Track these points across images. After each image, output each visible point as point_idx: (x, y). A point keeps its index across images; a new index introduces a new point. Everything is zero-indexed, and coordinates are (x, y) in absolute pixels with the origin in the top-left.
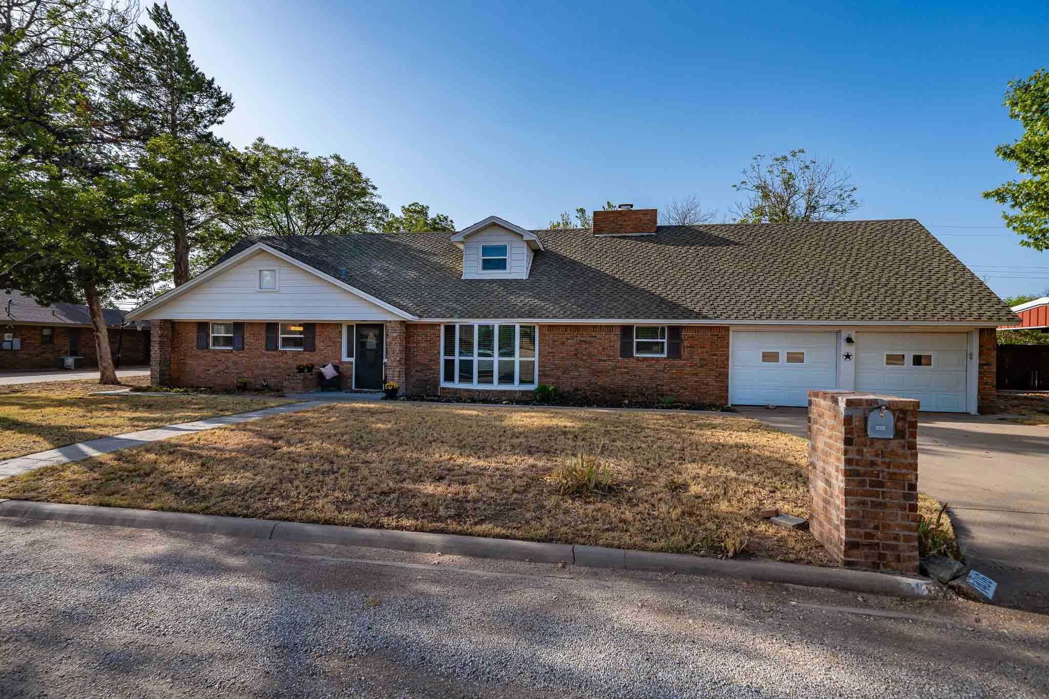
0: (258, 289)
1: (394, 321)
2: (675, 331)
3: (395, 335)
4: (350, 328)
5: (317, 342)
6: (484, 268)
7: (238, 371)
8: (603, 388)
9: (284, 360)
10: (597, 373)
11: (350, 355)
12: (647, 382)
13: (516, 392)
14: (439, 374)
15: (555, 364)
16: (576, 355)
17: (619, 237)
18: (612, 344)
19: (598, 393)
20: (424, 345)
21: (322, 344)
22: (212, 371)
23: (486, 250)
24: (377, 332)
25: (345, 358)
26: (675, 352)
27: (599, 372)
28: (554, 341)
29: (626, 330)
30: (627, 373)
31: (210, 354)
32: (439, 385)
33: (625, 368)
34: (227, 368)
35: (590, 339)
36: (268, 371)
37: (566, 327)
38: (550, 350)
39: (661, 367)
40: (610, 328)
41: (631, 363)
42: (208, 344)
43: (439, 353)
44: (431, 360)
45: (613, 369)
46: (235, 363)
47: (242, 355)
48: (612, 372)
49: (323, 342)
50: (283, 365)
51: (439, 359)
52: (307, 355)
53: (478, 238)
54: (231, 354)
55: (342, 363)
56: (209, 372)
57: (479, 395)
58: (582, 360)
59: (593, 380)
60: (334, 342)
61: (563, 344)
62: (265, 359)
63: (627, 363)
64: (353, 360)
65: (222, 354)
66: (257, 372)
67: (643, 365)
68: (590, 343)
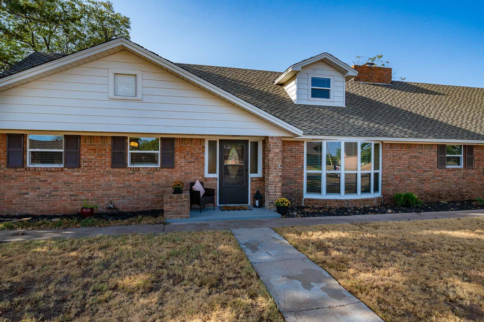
0: (112, 95)
1: (276, 137)
2: (469, 149)
3: (277, 150)
4: (212, 144)
5: (177, 158)
6: (313, 96)
7: (71, 193)
8: (427, 193)
9: (136, 179)
10: (423, 181)
11: (212, 170)
12: (454, 186)
13: (371, 199)
14: (302, 187)
15: (394, 175)
16: (408, 167)
17: (373, 84)
18: (432, 158)
19: (423, 197)
20: (288, 161)
21: (183, 160)
22: (32, 194)
23: (315, 81)
24: (239, 148)
25: (207, 175)
26: (469, 163)
27: (424, 180)
28: (394, 156)
29: (442, 148)
30: (442, 180)
31: (29, 174)
32: (303, 197)
33: (440, 176)
34: (56, 189)
35: (418, 155)
36: (114, 191)
37: (402, 145)
38: (391, 164)
39: (461, 175)
40: (431, 146)
41: (444, 172)
42: (24, 162)
43: (303, 167)
44: (295, 174)
45: (433, 178)
46: (67, 184)
47: (75, 174)
48: (432, 180)
49: (185, 158)
50: (134, 184)
51: (303, 172)
52: (165, 172)
53: (309, 71)
54: (62, 174)
55: (206, 179)
56: (26, 196)
57: (348, 205)
58: (413, 171)
59: (420, 187)
60: (197, 158)
61: (400, 158)
62: (111, 178)
63: (441, 173)
64: (216, 176)
65: (48, 174)
66: (99, 193)
67: (451, 174)
68: (418, 158)
